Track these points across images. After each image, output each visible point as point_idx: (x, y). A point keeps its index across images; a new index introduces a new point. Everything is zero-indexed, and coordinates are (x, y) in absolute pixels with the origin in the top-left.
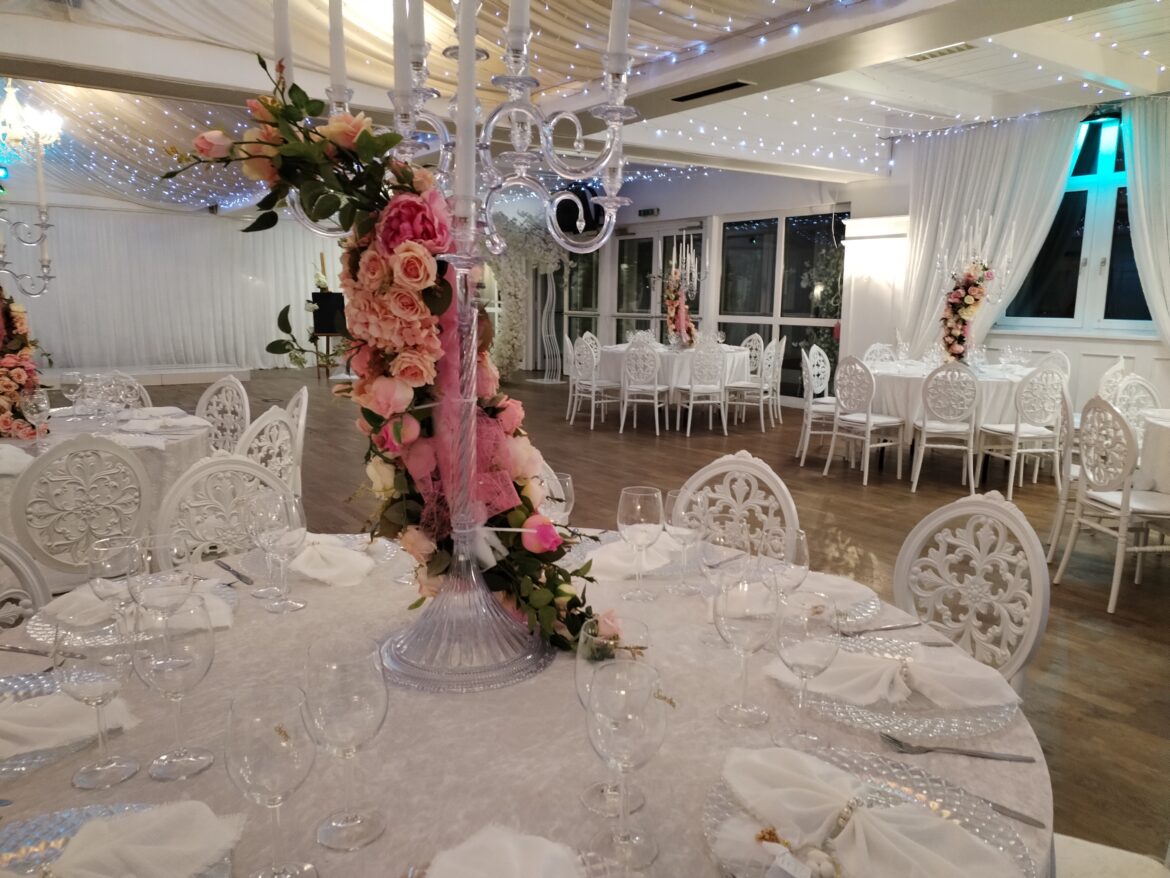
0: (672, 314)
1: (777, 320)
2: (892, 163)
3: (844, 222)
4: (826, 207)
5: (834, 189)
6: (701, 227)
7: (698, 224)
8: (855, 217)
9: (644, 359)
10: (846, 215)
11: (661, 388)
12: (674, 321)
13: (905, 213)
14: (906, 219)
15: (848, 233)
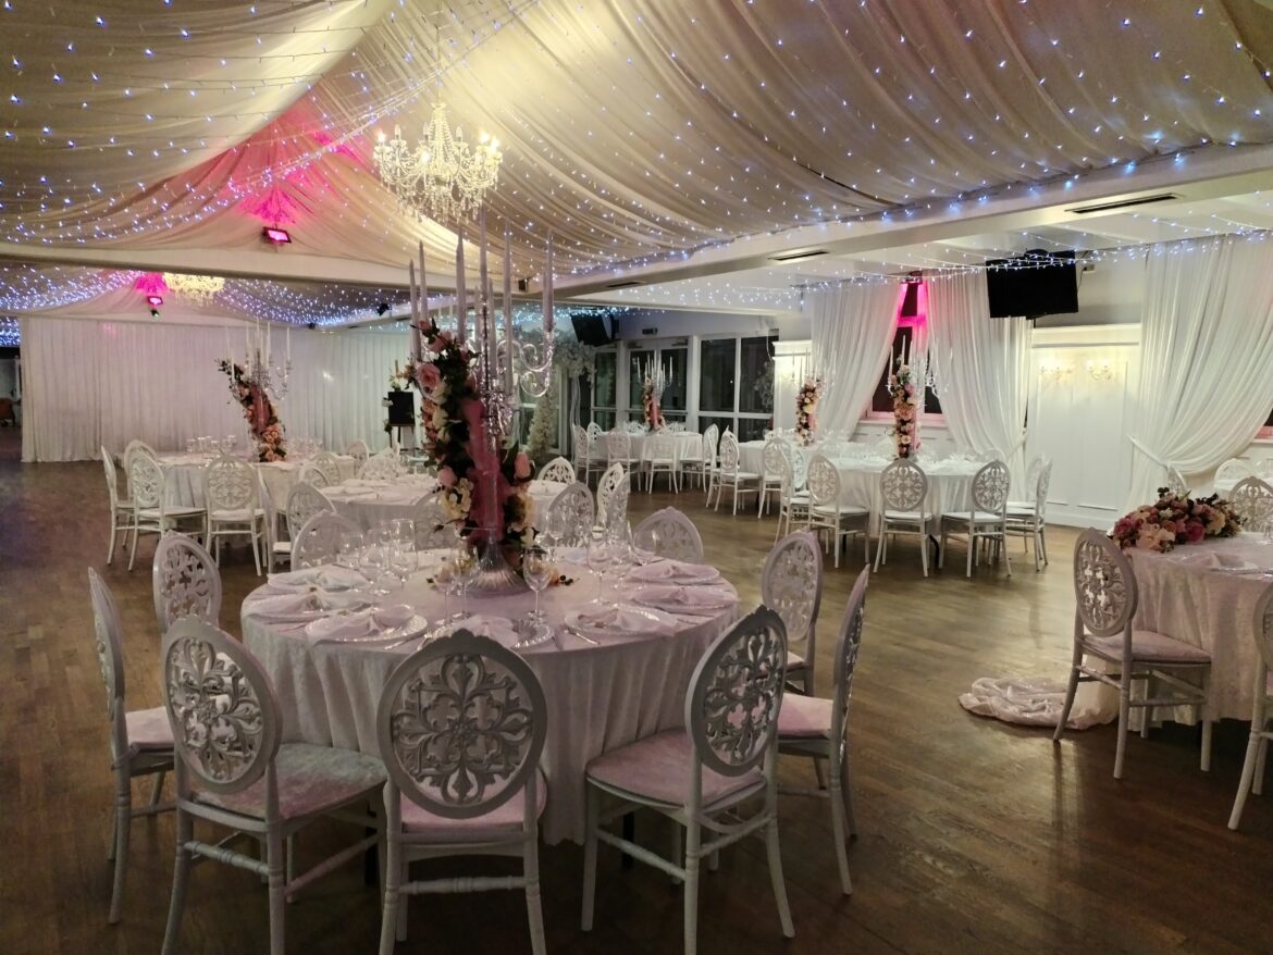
0: (648, 410)
1: (736, 414)
2: (802, 302)
3: (774, 343)
4: (765, 332)
5: (769, 320)
6: (686, 344)
7: (683, 341)
8: (783, 340)
9: (620, 440)
10: (776, 339)
11: (633, 460)
12: (649, 414)
13: (809, 338)
14: (809, 342)
15: (776, 352)
